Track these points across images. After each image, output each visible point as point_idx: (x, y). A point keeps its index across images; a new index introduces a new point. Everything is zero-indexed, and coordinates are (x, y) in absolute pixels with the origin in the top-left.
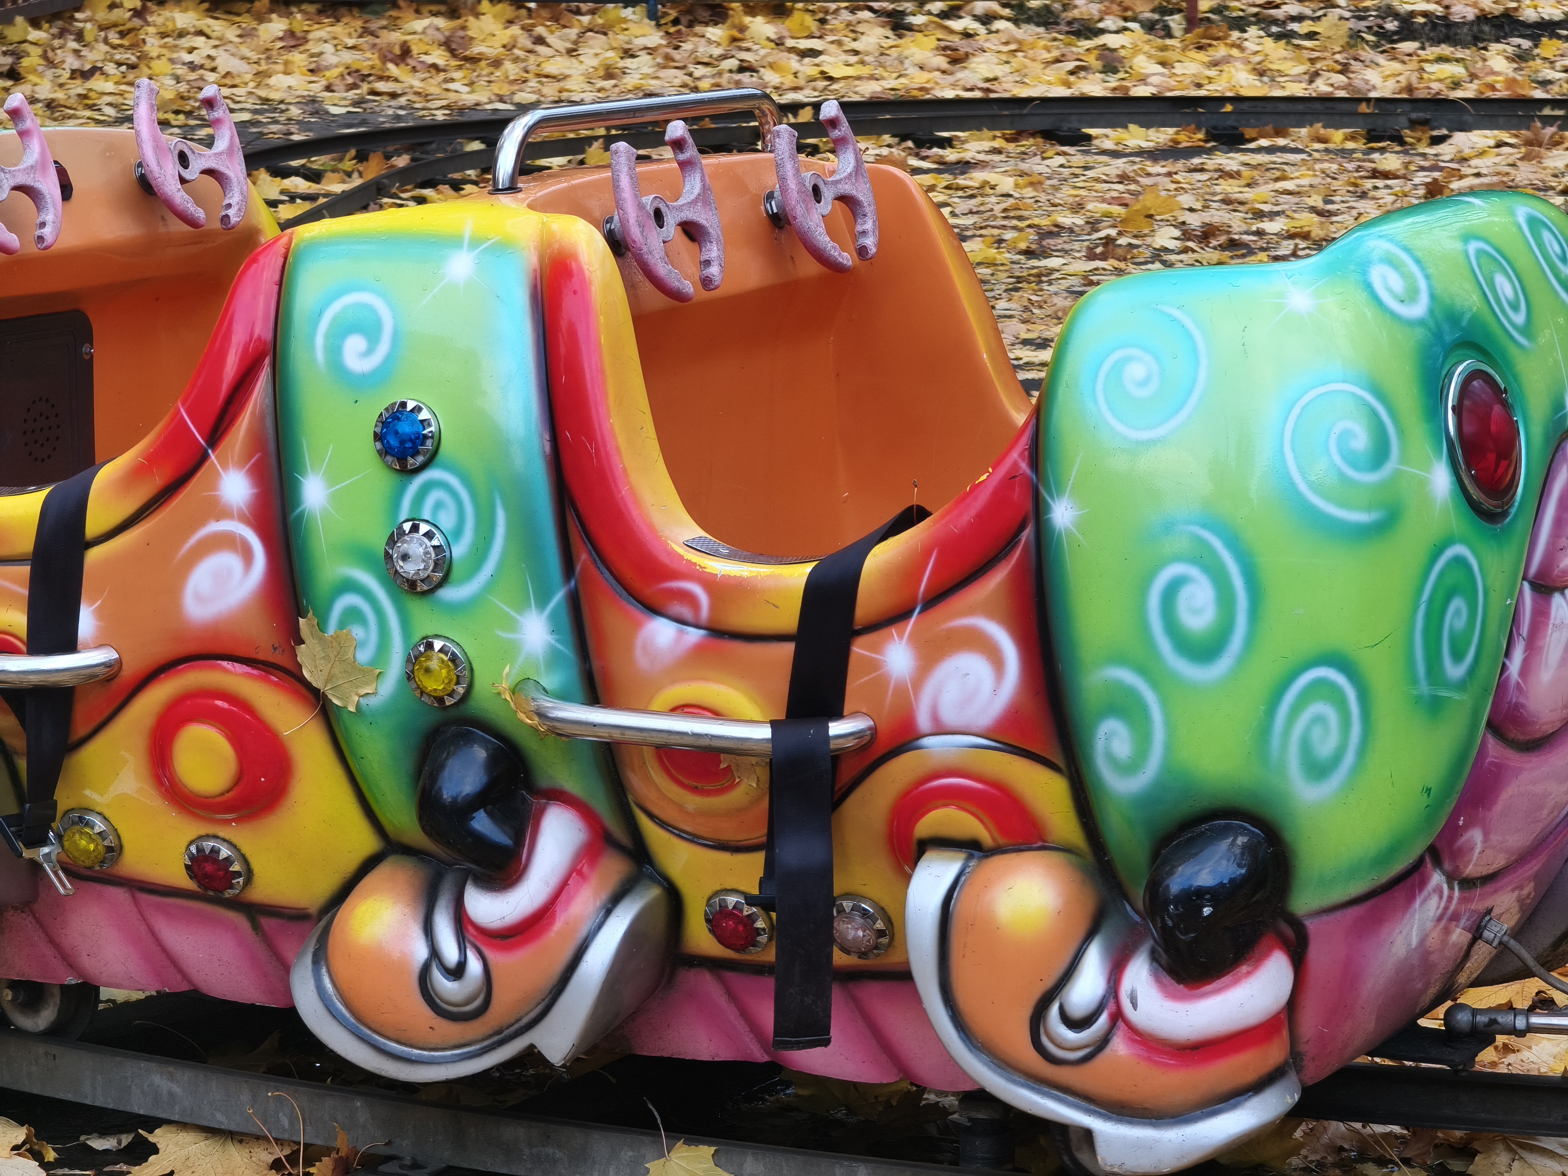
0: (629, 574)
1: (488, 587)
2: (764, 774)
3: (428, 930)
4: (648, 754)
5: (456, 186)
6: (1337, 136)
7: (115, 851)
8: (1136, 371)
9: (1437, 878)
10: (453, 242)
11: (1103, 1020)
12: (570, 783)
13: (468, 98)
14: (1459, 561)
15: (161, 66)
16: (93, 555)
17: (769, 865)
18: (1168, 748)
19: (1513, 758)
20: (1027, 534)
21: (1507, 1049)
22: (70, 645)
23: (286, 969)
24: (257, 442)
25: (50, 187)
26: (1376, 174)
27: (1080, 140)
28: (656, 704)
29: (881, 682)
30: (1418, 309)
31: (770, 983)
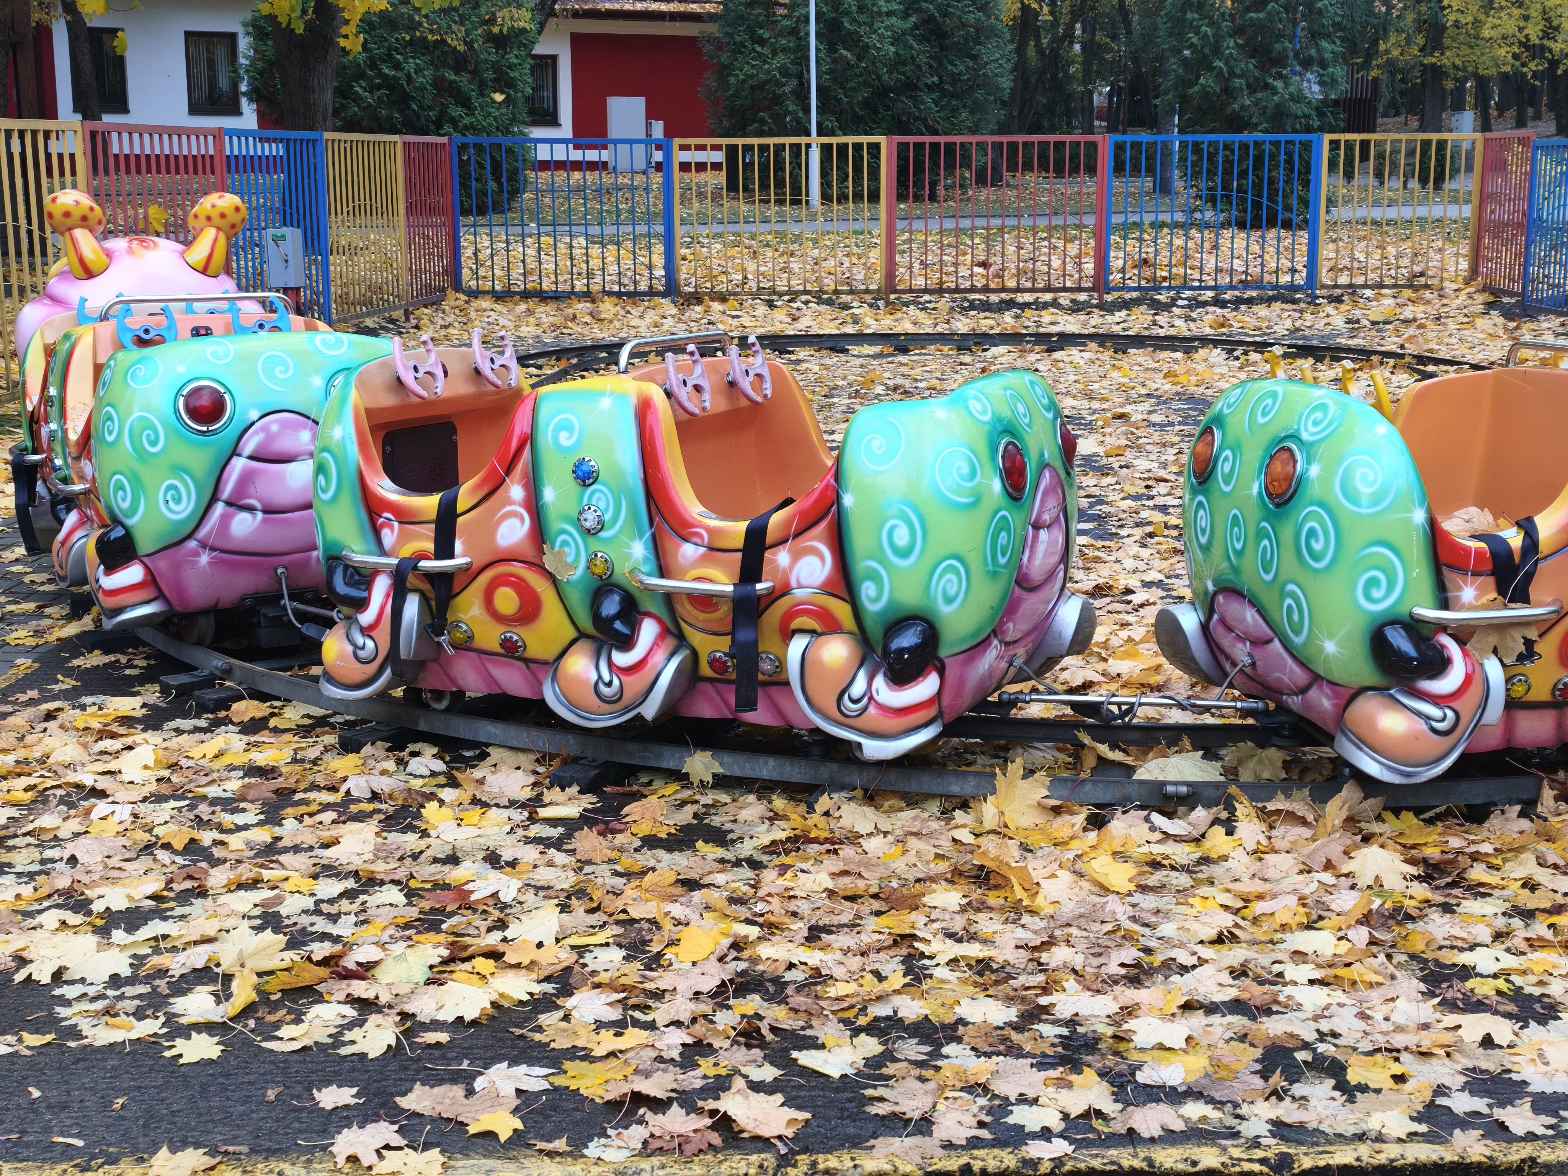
0: (675, 526)
1: (619, 532)
2: (730, 605)
3: (597, 667)
4: (684, 597)
5: (596, 371)
6: (946, 348)
7: (471, 638)
8: (876, 443)
9: (996, 642)
10: (602, 393)
11: (866, 700)
12: (652, 609)
13: (600, 336)
14: (1003, 517)
15: (477, 323)
16: (460, 520)
17: (733, 640)
18: (891, 592)
19: (1025, 594)
20: (834, 508)
21: (1021, 709)
22: (451, 556)
23: (541, 684)
24: (525, 475)
25: (439, 372)
26: (961, 364)
27: (844, 351)
28: (688, 577)
29: (777, 568)
30: (987, 418)
31: (734, 687)
